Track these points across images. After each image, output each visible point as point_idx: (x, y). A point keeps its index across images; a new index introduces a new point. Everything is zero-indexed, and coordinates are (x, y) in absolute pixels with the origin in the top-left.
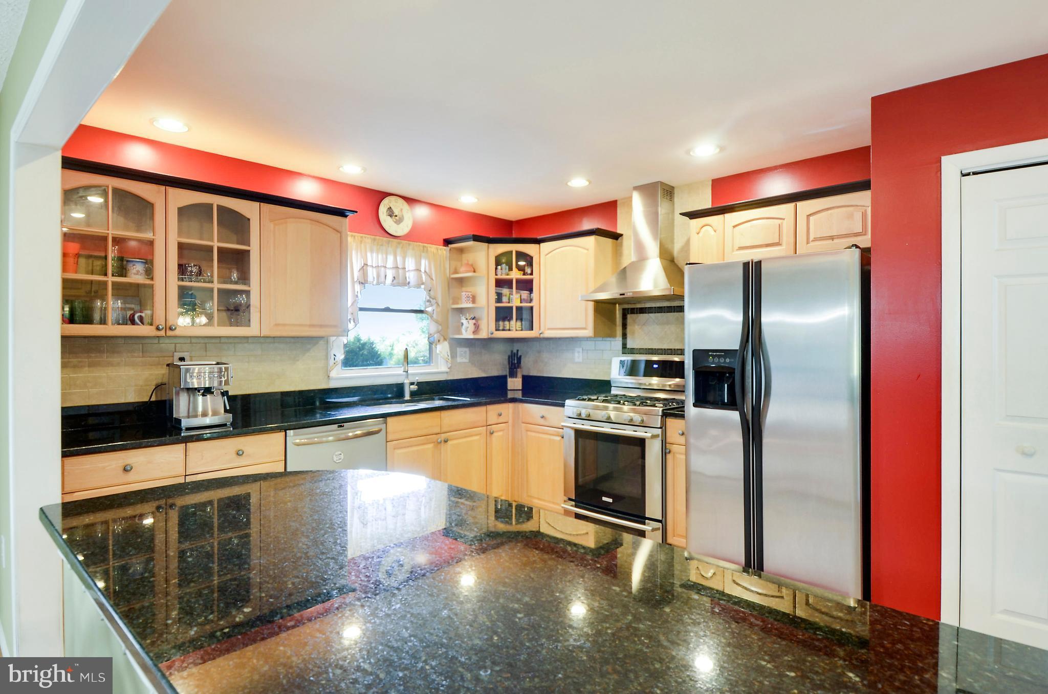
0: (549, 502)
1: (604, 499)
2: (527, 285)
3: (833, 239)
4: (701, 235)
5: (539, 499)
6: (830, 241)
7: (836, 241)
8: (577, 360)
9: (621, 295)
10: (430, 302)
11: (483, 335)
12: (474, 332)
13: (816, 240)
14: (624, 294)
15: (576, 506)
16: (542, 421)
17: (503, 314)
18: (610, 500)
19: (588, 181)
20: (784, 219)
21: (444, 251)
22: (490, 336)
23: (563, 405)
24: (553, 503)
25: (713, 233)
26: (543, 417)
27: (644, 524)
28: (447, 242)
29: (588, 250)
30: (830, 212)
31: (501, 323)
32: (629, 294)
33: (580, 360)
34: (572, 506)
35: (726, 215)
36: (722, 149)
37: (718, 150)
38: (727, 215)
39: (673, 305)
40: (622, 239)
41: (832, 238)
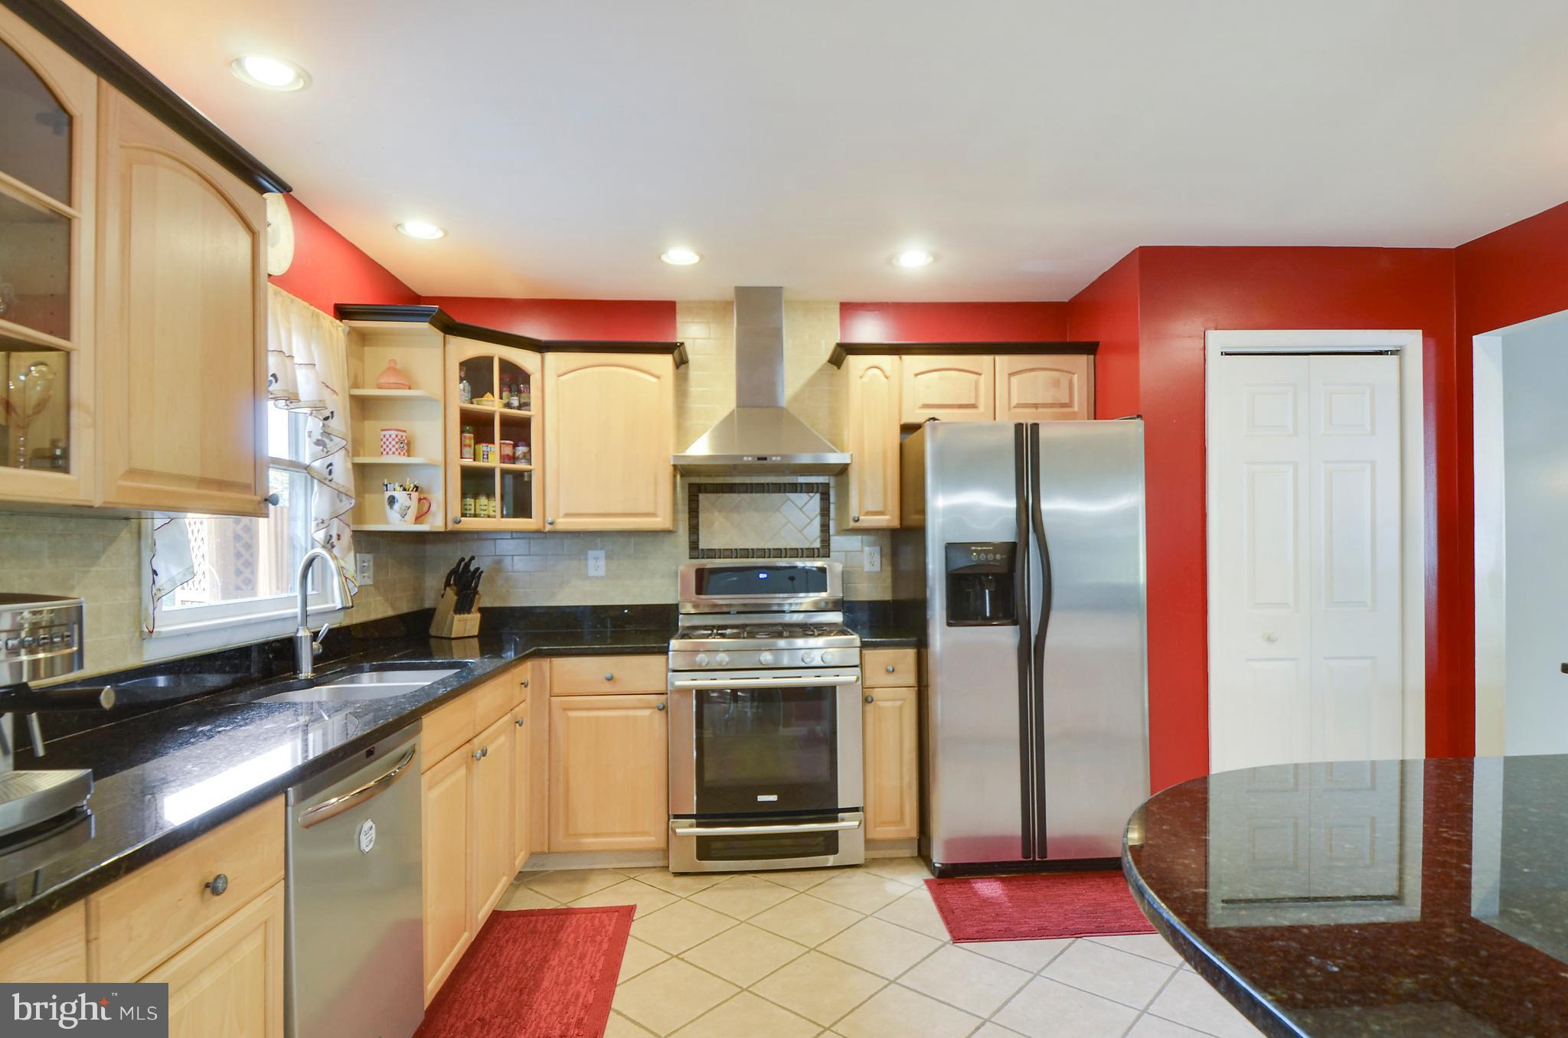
0: (625, 834)
1: (761, 798)
2: (518, 430)
3: (1037, 408)
4: (865, 379)
5: (596, 835)
6: (1032, 410)
7: (1040, 410)
8: (592, 572)
9: (759, 459)
10: (325, 445)
11: (435, 523)
12: (419, 519)
13: (1018, 406)
14: (765, 459)
15: (699, 825)
16: (608, 687)
17: (475, 482)
18: (773, 798)
19: (698, 254)
20: (980, 374)
21: (339, 329)
22: (451, 527)
23: (665, 651)
24: (634, 834)
25: (883, 379)
26: (610, 679)
27: (836, 820)
28: (342, 312)
29: (658, 377)
30: (1034, 373)
31: (470, 501)
32: (774, 458)
33: (602, 572)
34: (691, 826)
35: (904, 357)
36: (936, 257)
37: (931, 259)
38: (906, 358)
39: (781, 482)
40: (688, 367)
41: (1036, 406)
